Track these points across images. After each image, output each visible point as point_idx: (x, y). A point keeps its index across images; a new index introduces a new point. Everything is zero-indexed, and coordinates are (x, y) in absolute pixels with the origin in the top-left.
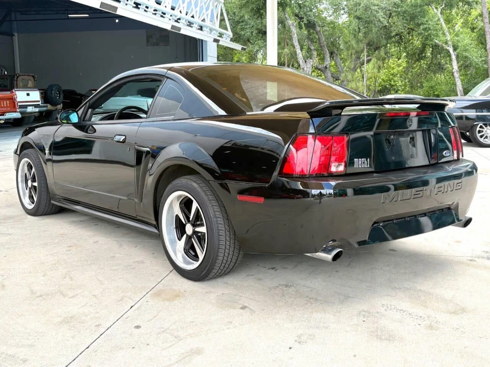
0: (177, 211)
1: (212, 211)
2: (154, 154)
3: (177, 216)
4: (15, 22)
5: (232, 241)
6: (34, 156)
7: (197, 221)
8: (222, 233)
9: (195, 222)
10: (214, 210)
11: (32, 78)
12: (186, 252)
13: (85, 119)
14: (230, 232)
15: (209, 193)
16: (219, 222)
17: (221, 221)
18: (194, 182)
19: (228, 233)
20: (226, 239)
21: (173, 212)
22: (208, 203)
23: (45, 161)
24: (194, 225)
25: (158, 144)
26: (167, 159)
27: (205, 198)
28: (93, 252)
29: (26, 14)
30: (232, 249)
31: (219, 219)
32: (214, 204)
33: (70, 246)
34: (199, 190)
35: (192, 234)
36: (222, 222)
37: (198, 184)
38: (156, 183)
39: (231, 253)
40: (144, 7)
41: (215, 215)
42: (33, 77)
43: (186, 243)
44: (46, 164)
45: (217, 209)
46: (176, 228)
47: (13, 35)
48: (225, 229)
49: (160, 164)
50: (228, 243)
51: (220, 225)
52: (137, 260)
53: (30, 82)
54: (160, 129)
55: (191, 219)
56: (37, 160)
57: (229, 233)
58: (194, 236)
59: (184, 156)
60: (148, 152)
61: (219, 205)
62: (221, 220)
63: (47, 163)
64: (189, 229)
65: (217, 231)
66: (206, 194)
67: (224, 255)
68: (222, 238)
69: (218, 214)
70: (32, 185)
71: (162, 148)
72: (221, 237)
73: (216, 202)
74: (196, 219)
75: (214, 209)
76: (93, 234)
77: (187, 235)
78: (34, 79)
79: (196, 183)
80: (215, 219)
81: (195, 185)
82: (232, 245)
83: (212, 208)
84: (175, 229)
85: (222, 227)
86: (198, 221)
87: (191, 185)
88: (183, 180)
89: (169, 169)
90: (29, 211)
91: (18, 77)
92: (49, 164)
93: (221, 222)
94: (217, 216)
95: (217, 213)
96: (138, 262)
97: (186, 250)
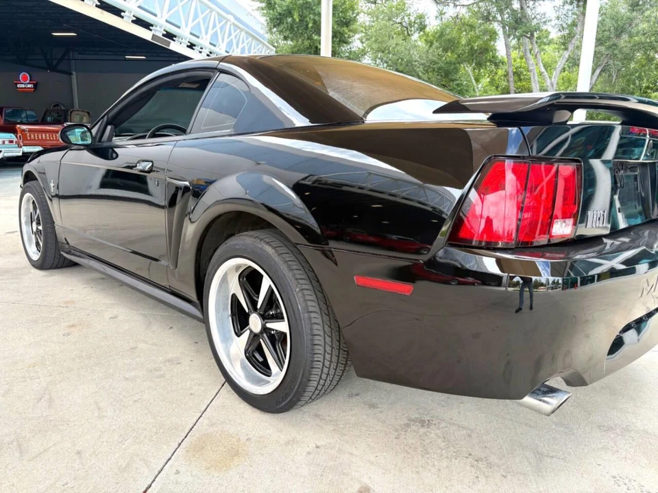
0: (235, 288)
1: (301, 300)
2: (197, 191)
3: (234, 297)
4: (73, 61)
5: (335, 352)
6: (37, 191)
7: (270, 310)
8: (319, 340)
9: (265, 311)
10: (303, 298)
11: (86, 114)
12: (250, 356)
13: (103, 140)
14: (331, 337)
15: (295, 265)
16: (314, 321)
17: (317, 318)
18: (268, 243)
19: (328, 340)
20: (325, 351)
21: (227, 289)
22: (293, 283)
23: (51, 197)
24: (265, 317)
25: (203, 176)
26: (217, 201)
27: (289, 275)
28: (106, 338)
29: (83, 54)
30: (333, 365)
31: (313, 315)
32: (304, 287)
33: (73, 326)
34: (277, 259)
35: (261, 332)
36: (319, 321)
37: (274, 248)
38: (201, 238)
39: (332, 372)
40: (199, 48)
41: (307, 306)
42: (88, 113)
43: (249, 343)
44: (51, 200)
45: (310, 296)
46: (233, 314)
47: (72, 74)
48: (324, 332)
49: (208, 208)
50: (328, 357)
51: (316, 327)
52: (170, 356)
53: (85, 118)
54: (207, 152)
55: (259, 306)
56: (41, 196)
57: (330, 339)
58: (265, 335)
59: (248, 197)
60: (186, 189)
61: (313, 287)
62: (318, 316)
63: (53, 199)
64: (255, 323)
65: (310, 337)
66: (289, 266)
67: (321, 377)
68: (319, 349)
69: (313, 306)
70: (37, 229)
71: (210, 183)
72: (317, 347)
73: (307, 282)
74: (267, 306)
75: (304, 295)
76: (114, 302)
77: (251, 331)
78: (89, 115)
79: (271, 245)
80: (306, 315)
81: (269, 249)
82: (335, 359)
83: (300, 295)
84: (230, 318)
85: (318, 330)
86: (271, 308)
87: (261, 249)
88: (246, 239)
89: (222, 218)
90: (34, 263)
91: (71, 112)
92: (55, 200)
93: (317, 321)
94: (311, 309)
95: (310, 303)
96: (170, 361)
97: (249, 353)
